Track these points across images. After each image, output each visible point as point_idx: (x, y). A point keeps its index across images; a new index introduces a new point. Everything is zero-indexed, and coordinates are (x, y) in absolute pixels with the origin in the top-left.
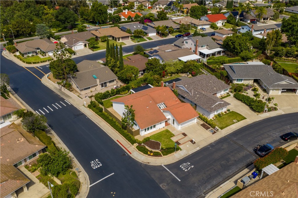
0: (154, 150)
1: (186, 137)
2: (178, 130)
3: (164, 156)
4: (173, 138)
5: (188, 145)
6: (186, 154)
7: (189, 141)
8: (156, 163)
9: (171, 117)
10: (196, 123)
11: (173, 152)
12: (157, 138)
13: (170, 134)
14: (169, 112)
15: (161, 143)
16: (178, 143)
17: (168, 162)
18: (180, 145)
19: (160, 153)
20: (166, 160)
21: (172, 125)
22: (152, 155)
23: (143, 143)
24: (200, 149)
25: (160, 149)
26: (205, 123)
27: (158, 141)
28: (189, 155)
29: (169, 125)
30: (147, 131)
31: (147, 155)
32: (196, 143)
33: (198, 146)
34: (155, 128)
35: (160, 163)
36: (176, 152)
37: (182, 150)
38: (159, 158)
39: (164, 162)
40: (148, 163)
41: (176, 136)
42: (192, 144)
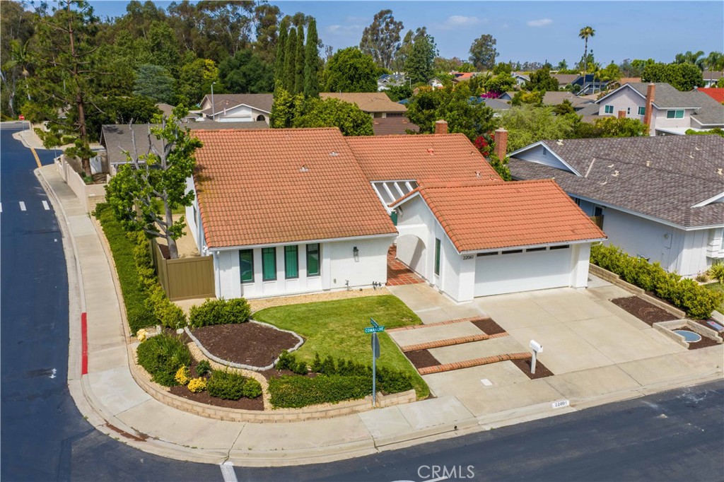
0: (218, 364)
1: (496, 339)
2: (460, 304)
3: (274, 412)
4: (402, 331)
5: (490, 380)
6: (456, 424)
7: (509, 358)
8: (188, 446)
9: (427, 231)
10: (587, 291)
11: (360, 393)
12: (300, 319)
13: (398, 314)
14: (419, 195)
15: (302, 341)
16: (422, 357)
17: (280, 452)
18: (436, 368)
19: (259, 388)
20: (281, 437)
21: (432, 286)
22: (196, 392)
23: (190, 327)
24: (574, 410)
25: (272, 366)
26: (647, 294)
27: (293, 330)
28: (474, 434)
29: (417, 282)
30: (264, 280)
31: (169, 389)
32: (550, 374)
33: (562, 394)
34: (319, 274)
35: (223, 451)
36: (376, 401)
37: (431, 396)
38: (233, 420)
39: (250, 449)
40: (138, 437)
41: (427, 326)
42: (527, 375)
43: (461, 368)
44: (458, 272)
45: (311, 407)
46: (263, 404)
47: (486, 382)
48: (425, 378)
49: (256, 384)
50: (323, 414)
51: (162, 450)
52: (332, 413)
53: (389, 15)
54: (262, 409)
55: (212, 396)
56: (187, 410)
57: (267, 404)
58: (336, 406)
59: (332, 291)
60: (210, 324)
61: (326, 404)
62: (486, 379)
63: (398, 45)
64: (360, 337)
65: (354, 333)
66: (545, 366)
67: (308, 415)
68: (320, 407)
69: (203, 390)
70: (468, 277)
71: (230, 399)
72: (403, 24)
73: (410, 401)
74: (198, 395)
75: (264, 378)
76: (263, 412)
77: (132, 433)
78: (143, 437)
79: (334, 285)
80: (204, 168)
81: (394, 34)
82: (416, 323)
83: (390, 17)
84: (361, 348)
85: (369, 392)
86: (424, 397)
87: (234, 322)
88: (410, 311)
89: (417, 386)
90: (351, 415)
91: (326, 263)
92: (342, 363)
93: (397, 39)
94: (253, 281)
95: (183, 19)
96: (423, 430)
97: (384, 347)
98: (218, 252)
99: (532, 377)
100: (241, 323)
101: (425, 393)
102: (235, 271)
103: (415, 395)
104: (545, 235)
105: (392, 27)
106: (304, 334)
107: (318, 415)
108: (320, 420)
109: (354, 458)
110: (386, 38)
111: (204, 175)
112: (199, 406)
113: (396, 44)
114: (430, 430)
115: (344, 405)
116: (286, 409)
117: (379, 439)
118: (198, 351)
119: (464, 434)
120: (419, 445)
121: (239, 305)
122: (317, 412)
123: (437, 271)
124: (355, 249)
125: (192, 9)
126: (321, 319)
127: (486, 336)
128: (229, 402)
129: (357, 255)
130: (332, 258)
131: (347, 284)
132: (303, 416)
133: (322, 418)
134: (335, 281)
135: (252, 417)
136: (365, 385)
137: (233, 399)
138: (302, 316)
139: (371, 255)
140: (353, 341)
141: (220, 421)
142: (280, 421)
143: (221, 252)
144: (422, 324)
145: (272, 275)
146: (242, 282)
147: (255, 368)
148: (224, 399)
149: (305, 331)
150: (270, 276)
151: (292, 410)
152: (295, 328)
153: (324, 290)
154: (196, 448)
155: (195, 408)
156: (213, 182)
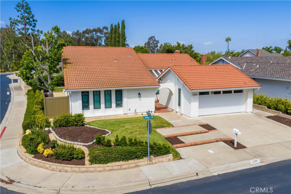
0: (61, 142)
1: (212, 132)
2: (191, 118)
3: (90, 166)
4: (163, 129)
5: (213, 150)
6: (197, 172)
7: (221, 140)
8: (36, 186)
9: (174, 86)
10: (252, 114)
11: (140, 155)
12: (110, 124)
13: (161, 122)
14: (169, 70)
15: (110, 133)
16: (174, 140)
17: (91, 188)
18: (182, 145)
19: (83, 153)
20: (93, 180)
21: (177, 112)
22: (47, 157)
23: (52, 128)
24: (264, 164)
25: (92, 143)
26: (283, 114)
27: (106, 129)
28: (208, 177)
29: (169, 112)
30: (94, 108)
31: (33, 156)
32: (244, 147)
33: (254, 156)
34: (122, 107)
35: (56, 188)
36: (150, 161)
37: (181, 158)
38: (66, 171)
39: (73, 187)
40: (8, 182)
41: (176, 127)
42: (233, 148)
43: (196, 145)
44: (190, 103)
45: (112, 163)
46: (85, 162)
47: (211, 151)
48: (177, 149)
49: (81, 151)
50: (119, 167)
51: (20, 189)
52: (124, 167)
53: (154, 38)
54: (84, 165)
55: (56, 158)
56: (41, 167)
57: (87, 162)
58: (127, 162)
59: (128, 114)
60: (63, 126)
61: (121, 162)
62: (211, 150)
63: (157, 49)
64: (141, 131)
65: (138, 129)
66: (241, 143)
67: (111, 168)
68: (117, 163)
69: (52, 155)
70: (195, 105)
71: (66, 160)
72: (159, 41)
73: (169, 160)
74: (49, 159)
75: (87, 149)
76: (84, 166)
77: (6, 179)
78: (11, 182)
79: (129, 112)
80: (69, 60)
81: (156, 45)
82: (170, 126)
83: (154, 39)
84: (142, 136)
85: (146, 155)
86: (177, 158)
87: (76, 125)
88: (167, 121)
89: (173, 153)
90: (136, 168)
91: (125, 100)
92: (130, 140)
93: (157, 46)
94: (89, 109)
95: (77, 38)
96: (178, 175)
97: (154, 135)
98: (70, 92)
99: (236, 149)
100: (80, 126)
101: (177, 156)
102: (79, 103)
103: (172, 157)
104: (231, 85)
105: (155, 42)
106: (112, 130)
107: (116, 168)
108: (117, 171)
109: (136, 191)
110: (153, 46)
111: (68, 62)
112: (48, 164)
113: (157, 48)
114: (182, 175)
115: (132, 162)
116: (97, 165)
117: (152, 180)
118: (53, 136)
119: (203, 177)
120: (176, 184)
121: (79, 116)
122: (115, 166)
123: (179, 105)
124: (139, 94)
125: (80, 34)
126: (122, 124)
127: (207, 130)
128: (65, 162)
129: (140, 97)
130: (128, 98)
131: (135, 111)
132: (107, 169)
133: (119, 169)
134: (129, 110)
135: (77, 169)
136: (144, 151)
137: (67, 160)
138: (112, 123)
139: (147, 97)
140: (138, 133)
141: (59, 172)
142: (94, 171)
143: (72, 92)
144: (173, 126)
145: (98, 107)
146: (83, 109)
147: (83, 144)
148: (63, 160)
149: (113, 129)
150: (97, 107)
151: (101, 165)
152: (108, 128)
153: (124, 114)
154: (41, 187)
155: (45, 165)
156: (72, 65)
